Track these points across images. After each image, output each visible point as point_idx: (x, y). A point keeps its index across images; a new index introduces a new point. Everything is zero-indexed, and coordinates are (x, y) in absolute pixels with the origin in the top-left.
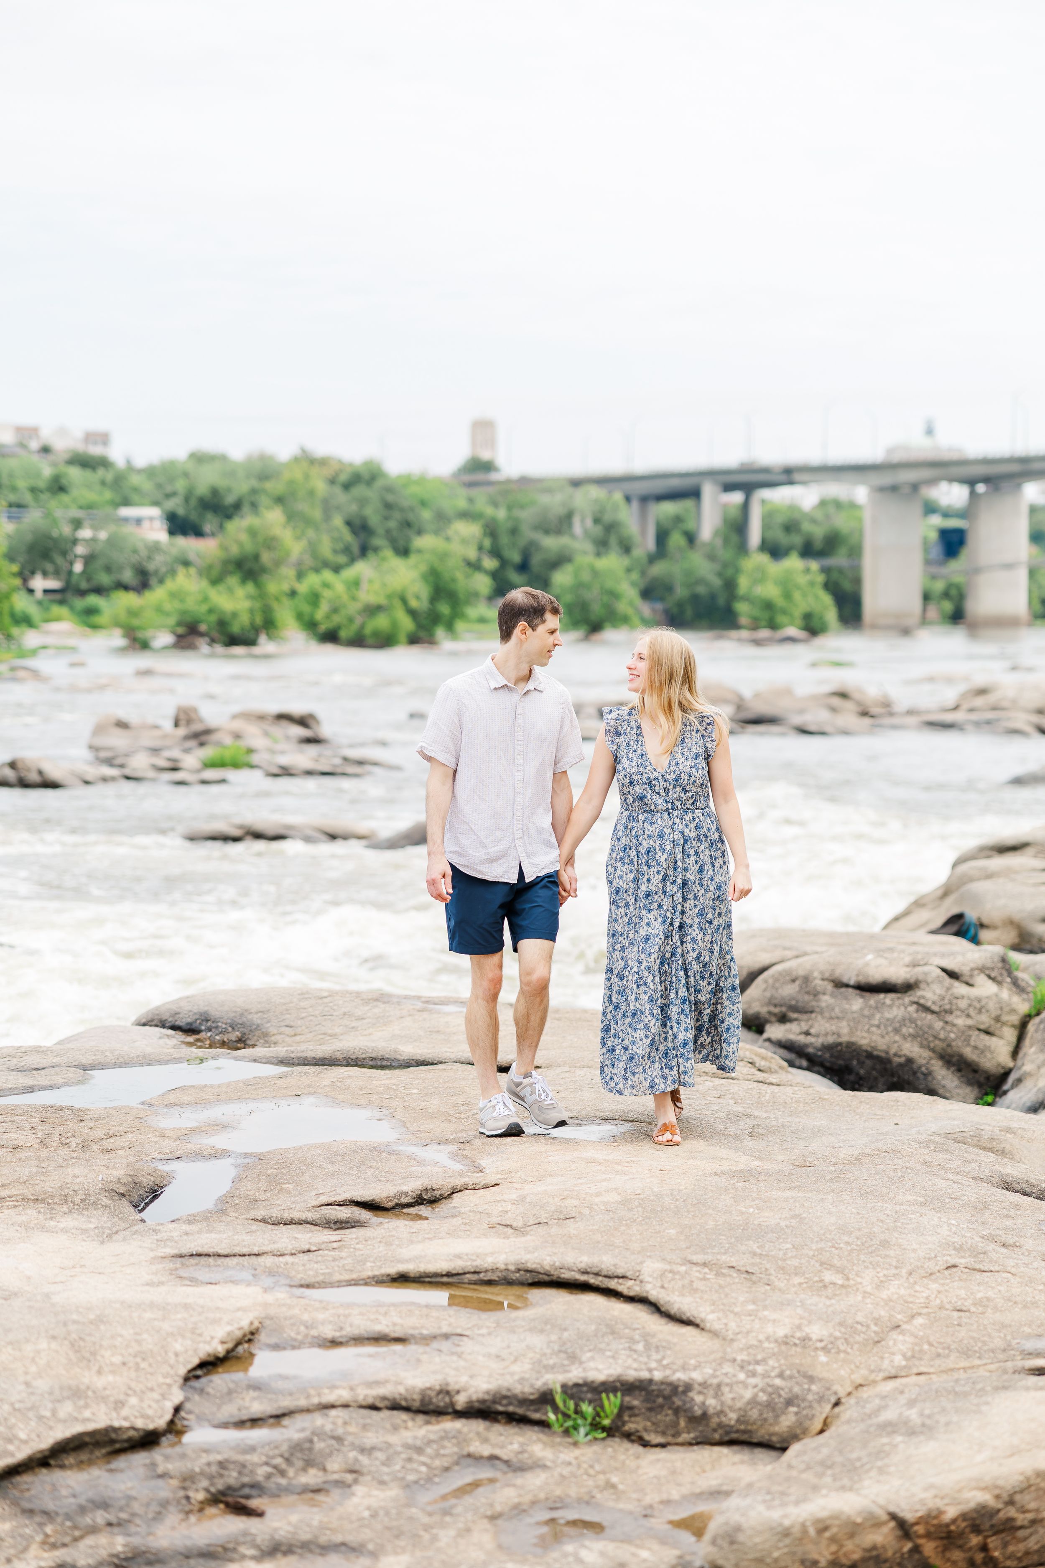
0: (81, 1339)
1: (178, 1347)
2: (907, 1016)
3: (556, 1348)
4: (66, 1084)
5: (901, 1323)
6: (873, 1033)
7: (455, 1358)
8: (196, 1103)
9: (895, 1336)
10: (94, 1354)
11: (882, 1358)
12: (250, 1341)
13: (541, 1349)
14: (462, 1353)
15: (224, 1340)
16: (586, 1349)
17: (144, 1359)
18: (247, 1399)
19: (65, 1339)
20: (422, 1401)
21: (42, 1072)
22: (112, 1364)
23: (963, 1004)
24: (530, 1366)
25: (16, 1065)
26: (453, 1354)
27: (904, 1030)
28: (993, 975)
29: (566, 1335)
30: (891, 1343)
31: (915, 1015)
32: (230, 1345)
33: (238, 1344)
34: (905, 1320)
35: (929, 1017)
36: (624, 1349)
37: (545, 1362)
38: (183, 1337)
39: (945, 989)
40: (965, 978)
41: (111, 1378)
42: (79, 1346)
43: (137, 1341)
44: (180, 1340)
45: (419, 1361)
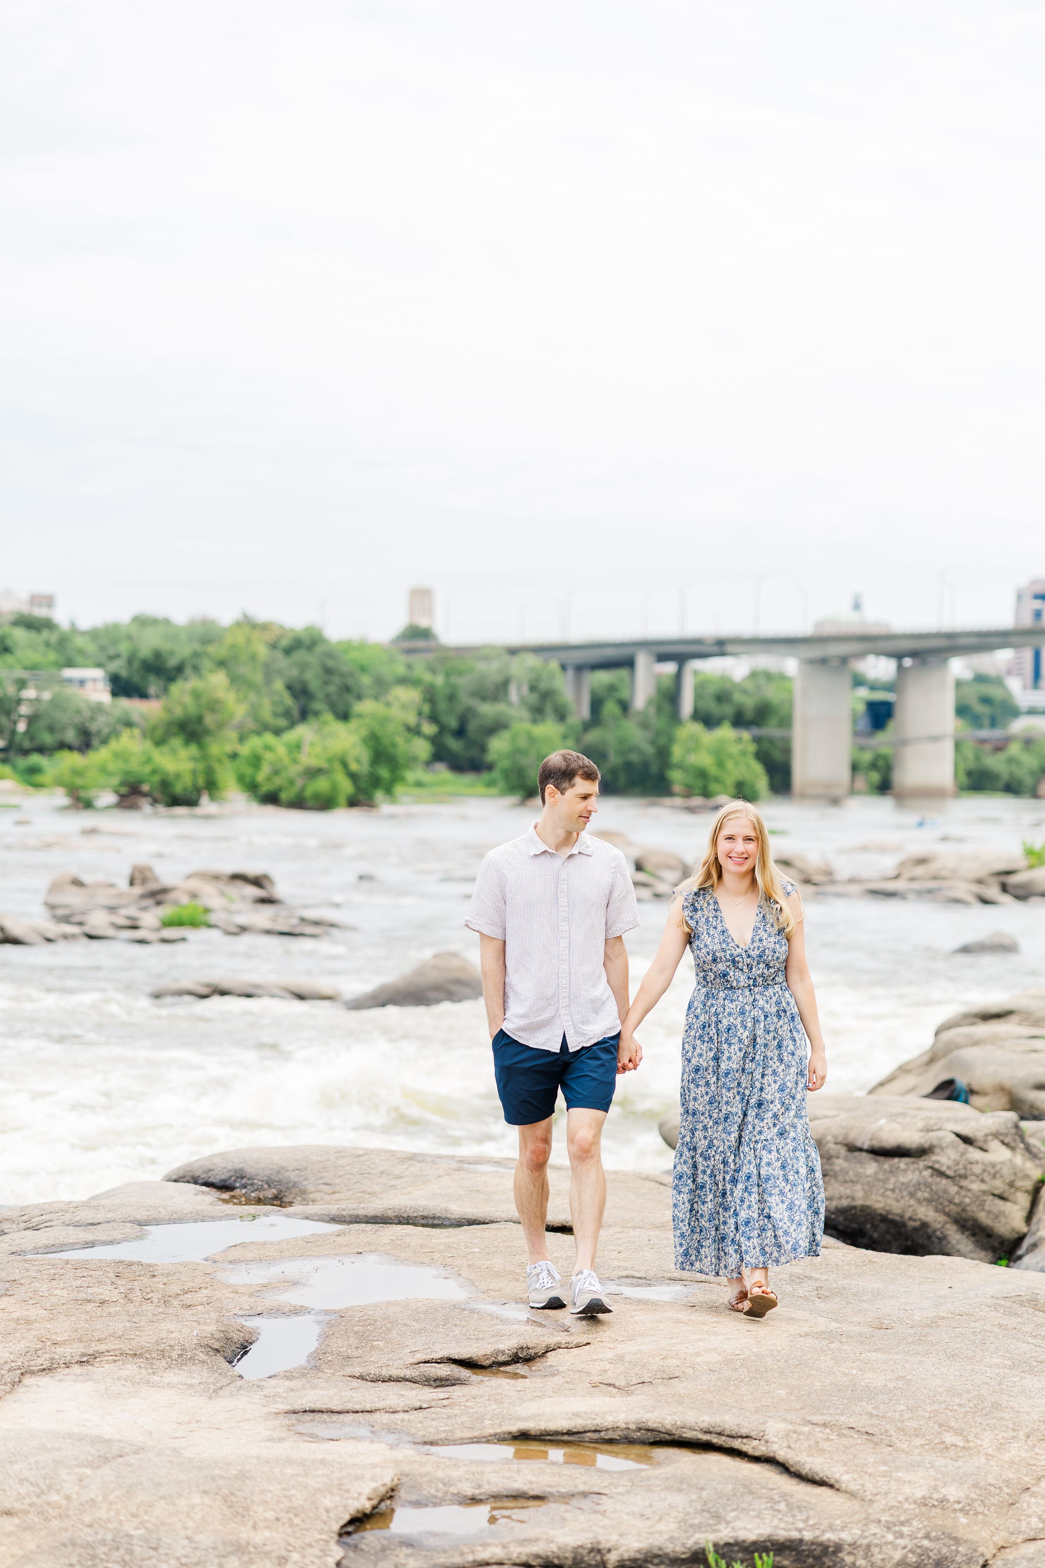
0: (232, 1493)
1: (327, 1502)
2: (922, 1181)
3: (699, 1507)
4: (125, 1240)
5: (1029, 1486)
6: (887, 1197)
7: (599, 1517)
8: (261, 1260)
9: (1027, 1499)
10: (246, 1509)
11: (1019, 1520)
12: (391, 1497)
13: (684, 1509)
14: (605, 1511)
15: (371, 1497)
16: (729, 1508)
17: (296, 1515)
18: (402, 1556)
19: (217, 1494)
20: (574, 1558)
21: (99, 1227)
22: (266, 1520)
23: (977, 1169)
24: (676, 1525)
25: (71, 1220)
26: (595, 1512)
27: (919, 1195)
28: (1006, 1140)
29: (704, 1494)
30: (1025, 1505)
31: (930, 1180)
32: (375, 1502)
33: (382, 1500)
34: (1033, 1482)
35: (944, 1181)
36: (766, 1509)
37: (690, 1521)
38: (331, 1493)
39: (959, 1154)
40: (980, 1144)
41: (267, 1534)
42: (232, 1502)
43: (286, 1496)
44: (328, 1496)
45: (563, 1519)
